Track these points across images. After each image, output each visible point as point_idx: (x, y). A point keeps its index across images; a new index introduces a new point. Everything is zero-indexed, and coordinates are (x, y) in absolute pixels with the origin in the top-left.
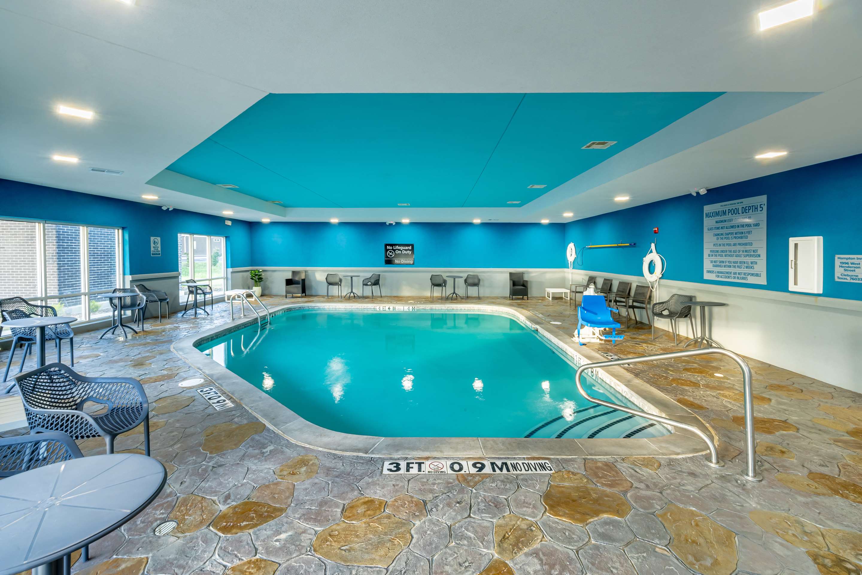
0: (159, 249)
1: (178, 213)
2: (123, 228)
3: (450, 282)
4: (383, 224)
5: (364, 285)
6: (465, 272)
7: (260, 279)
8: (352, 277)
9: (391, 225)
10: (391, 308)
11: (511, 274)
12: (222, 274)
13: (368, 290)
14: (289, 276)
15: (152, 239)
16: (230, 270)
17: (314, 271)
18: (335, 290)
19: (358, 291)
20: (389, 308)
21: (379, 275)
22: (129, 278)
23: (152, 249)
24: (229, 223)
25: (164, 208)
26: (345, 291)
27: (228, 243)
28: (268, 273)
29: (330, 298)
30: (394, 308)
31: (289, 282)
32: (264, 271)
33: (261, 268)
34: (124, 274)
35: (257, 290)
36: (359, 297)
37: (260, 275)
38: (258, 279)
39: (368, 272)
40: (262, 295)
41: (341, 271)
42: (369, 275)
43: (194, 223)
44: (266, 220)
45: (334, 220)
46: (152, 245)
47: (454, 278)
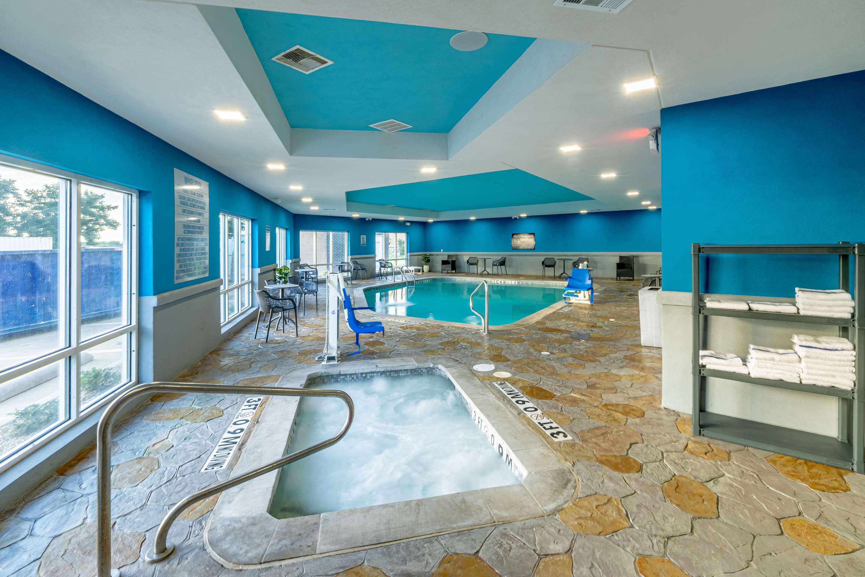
0: (365, 242)
1: (375, 220)
2: (348, 232)
3: (559, 264)
4: (510, 218)
5: (493, 265)
6: (574, 256)
7: (428, 261)
8: (485, 259)
9: (516, 218)
10: (502, 281)
11: (621, 257)
12: (405, 257)
13: (495, 270)
14: (446, 258)
15: (362, 236)
16: (409, 254)
17: (462, 255)
18: (473, 268)
19: (489, 270)
20: (501, 282)
21: (505, 258)
22: (350, 257)
23: (361, 242)
24: (408, 224)
25: (367, 219)
26: (480, 269)
27: (408, 236)
28: (434, 257)
29: (469, 274)
30: (504, 282)
31: (444, 263)
32: (430, 255)
33: (428, 253)
34: (348, 255)
35: (426, 268)
36: (490, 275)
37: (428, 258)
38: (427, 260)
39: (498, 256)
40: (429, 271)
41: (479, 255)
42: (499, 258)
43: (385, 226)
44: (431, 221)
45: (473, 218)
46: (362, 240)
47: (564, 260)
